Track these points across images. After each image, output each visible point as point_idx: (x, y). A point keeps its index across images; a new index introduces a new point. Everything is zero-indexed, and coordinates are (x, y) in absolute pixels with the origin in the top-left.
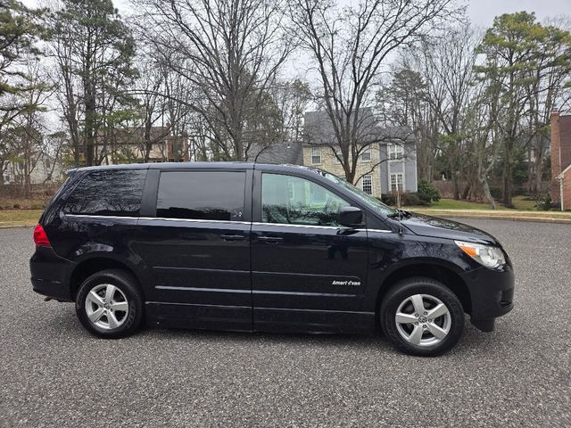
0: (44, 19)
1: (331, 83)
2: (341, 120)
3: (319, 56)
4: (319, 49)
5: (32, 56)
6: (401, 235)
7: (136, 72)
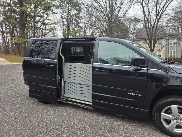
0: (56, 2)
1: (147, 15)
2: (150, 29)
3: (142, 5)
4: (143, 2)
5: (53, 14)
6: (167, 73)
7: (81, 17)
